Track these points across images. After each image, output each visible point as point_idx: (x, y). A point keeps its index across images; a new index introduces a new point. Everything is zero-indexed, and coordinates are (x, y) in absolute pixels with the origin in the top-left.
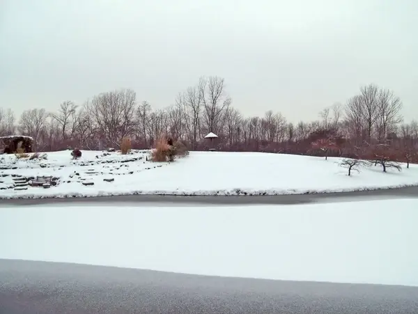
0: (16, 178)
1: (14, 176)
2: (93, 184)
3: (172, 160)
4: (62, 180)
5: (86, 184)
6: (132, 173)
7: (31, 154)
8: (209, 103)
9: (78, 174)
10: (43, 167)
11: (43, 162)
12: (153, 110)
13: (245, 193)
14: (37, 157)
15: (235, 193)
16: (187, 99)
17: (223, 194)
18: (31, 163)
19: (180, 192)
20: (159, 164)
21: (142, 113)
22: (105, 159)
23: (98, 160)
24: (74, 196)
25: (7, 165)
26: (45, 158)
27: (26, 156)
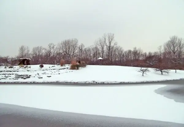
0: (17, 75)
1: (16, 74)
2: (42, 78)
3: (78, 69)
4: (32, 76)
5: (39, 78)
6: (59, 74)
7: (25, 66)
8: (108, 44)
9: (38, 74)
10: (28, 71)
11: (29, 69)
12: (85, 47)
13: (96, 83)
14: (27, 67)
15: (93, 82)
16: (99, 42)
17: (88, 83)
18: (24, 69)
19: (73, 81)
20: (72, 70)
21: (81, 48)
22: (52, 68)
23: (50, 68)
24: (34, 82)
25: (15, 70)
26: (30, 68)
27: (23, 67)
